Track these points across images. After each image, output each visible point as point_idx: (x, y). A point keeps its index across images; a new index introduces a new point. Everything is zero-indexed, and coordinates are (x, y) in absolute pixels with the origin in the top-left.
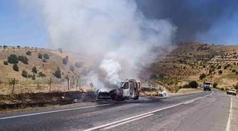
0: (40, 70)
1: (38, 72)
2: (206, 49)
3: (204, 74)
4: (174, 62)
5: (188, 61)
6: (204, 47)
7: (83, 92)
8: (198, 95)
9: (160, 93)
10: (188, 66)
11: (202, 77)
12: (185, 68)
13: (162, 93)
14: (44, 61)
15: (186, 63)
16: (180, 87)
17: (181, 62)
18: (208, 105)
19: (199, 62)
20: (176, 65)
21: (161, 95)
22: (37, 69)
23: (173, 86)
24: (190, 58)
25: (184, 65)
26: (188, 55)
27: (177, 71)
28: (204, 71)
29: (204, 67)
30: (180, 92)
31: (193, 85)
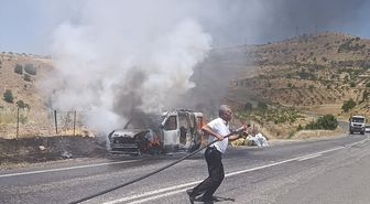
0: (18, 96)
1: (15, 101)
2: (356, 48)
3: (351, 101)
4: (289, 76)
5: (319, 74)
6: (354, 44)
7: (87, 136)
8: (335, 143)
9: (250, 138)
10: (318, 85)
11: (348, 106)
12: (311, 88)
13: (255, 139)
14: (27, 79)
15: (314, 79)
16: (300, 128)
17: (303, 75)
18: (349, 163)
19: (342, 76)
20: (293, 81)
21: (253, 143)
22: (14, 94)
23: (286, 125)
24: (323, 67)
25: (309, 83)
26: (319, 61)
27: (294, 95)
28: (352, 95)
29: (353, 85)
30: (298, 137)
31: (328, 123)
